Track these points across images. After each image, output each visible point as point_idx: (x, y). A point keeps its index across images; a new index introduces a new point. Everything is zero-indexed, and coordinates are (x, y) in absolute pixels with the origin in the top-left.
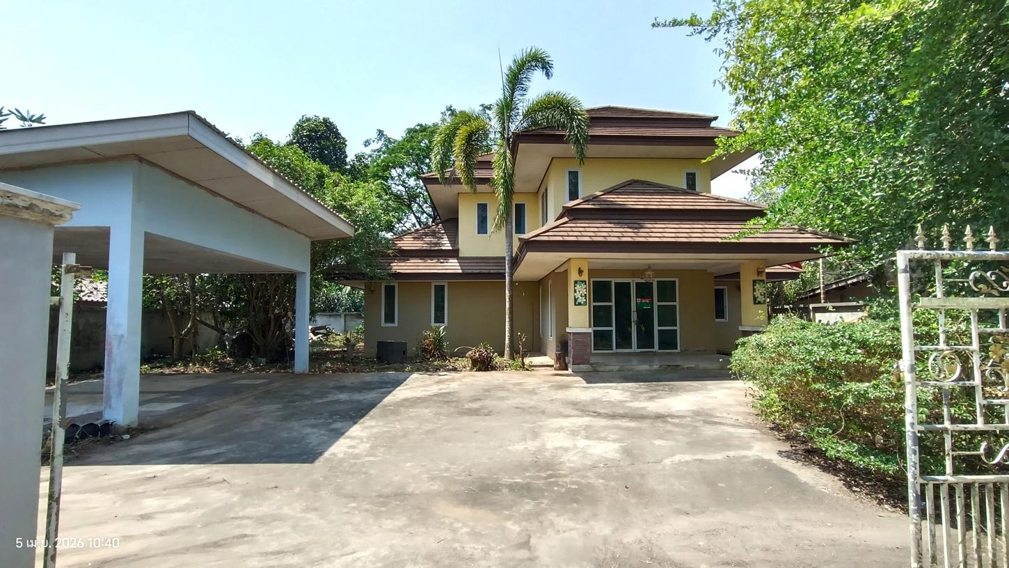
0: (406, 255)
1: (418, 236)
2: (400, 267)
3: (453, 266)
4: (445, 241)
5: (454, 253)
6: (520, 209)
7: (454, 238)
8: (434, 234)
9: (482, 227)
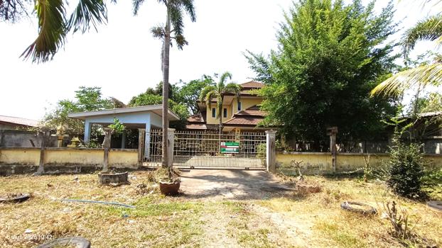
0: (191, 123)
1: (194, 117)
2: (189, 127)
3: (204, 127)
4: (202, 119)
5: (205, 123)
6: (225, 110)
7: (205, 118)
8: (198, 116)
9: (214, 116)
